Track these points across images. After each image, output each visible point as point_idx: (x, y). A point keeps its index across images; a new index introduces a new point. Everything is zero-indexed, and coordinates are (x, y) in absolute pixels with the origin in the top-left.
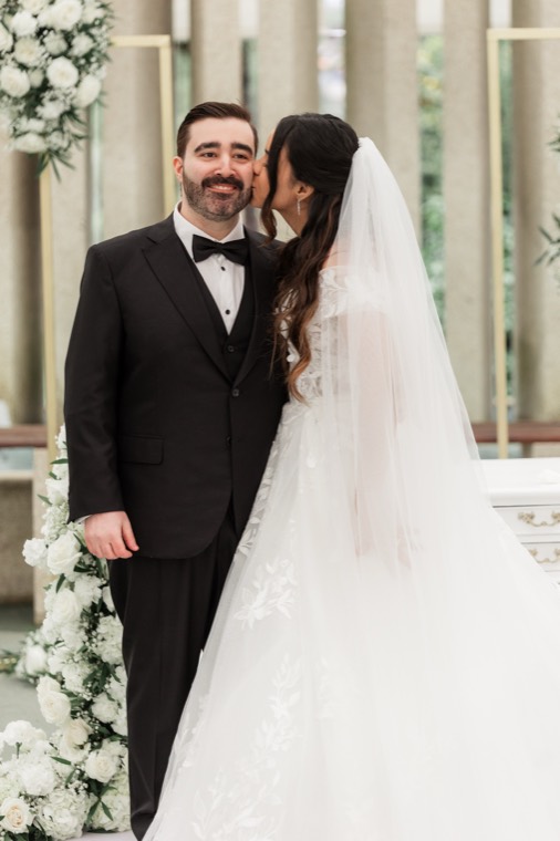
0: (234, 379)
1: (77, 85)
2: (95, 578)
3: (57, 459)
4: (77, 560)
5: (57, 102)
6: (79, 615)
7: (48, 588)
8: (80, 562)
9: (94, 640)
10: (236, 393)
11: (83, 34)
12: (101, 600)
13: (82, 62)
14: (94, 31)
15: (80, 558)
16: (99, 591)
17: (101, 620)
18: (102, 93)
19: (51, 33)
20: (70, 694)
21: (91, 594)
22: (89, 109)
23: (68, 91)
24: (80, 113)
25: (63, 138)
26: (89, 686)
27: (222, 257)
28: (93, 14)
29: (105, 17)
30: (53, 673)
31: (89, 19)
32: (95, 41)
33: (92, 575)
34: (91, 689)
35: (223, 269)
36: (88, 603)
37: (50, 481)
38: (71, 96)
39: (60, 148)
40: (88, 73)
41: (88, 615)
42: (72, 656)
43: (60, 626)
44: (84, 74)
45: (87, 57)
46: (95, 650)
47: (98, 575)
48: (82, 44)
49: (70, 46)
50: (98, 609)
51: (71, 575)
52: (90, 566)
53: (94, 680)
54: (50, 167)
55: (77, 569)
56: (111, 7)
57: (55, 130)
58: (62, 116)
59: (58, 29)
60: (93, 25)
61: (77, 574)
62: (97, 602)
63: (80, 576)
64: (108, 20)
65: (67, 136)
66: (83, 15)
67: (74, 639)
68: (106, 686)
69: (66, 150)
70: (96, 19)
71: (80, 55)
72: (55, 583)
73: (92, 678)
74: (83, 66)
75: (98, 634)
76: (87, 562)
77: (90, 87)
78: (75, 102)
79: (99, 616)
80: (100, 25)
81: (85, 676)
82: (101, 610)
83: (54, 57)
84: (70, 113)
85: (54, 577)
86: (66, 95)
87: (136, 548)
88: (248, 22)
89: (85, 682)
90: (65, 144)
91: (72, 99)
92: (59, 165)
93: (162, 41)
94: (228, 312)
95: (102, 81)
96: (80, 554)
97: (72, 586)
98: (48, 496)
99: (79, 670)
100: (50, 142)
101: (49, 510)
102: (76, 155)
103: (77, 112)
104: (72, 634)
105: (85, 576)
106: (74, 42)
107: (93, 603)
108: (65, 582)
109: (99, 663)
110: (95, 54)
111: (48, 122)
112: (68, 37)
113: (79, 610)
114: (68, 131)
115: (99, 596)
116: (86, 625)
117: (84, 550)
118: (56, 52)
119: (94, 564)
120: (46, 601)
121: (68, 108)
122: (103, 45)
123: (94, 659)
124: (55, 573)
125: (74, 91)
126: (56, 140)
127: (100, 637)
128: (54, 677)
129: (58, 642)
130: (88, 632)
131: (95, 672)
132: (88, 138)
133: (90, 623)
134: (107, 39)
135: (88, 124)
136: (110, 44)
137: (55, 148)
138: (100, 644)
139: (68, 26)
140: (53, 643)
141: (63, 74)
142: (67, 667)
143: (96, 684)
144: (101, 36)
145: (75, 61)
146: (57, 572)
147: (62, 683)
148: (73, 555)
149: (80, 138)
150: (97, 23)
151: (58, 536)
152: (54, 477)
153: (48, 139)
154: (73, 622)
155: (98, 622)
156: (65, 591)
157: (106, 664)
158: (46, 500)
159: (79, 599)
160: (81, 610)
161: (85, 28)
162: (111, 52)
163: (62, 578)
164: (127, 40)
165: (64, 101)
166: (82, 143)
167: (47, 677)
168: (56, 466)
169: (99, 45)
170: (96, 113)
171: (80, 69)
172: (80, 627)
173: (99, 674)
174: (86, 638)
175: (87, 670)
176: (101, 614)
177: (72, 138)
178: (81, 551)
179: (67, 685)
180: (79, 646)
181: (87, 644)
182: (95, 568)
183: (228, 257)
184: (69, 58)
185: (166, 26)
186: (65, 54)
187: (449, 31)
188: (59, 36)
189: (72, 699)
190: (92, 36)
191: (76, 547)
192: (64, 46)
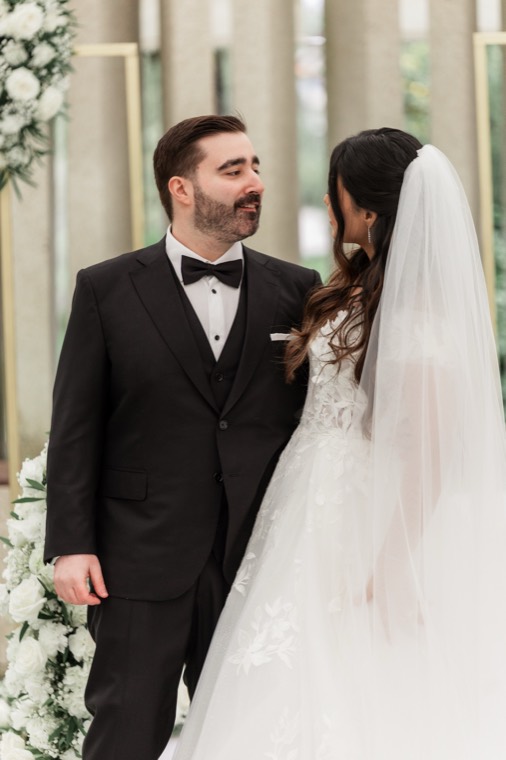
0: (221, 410)
1: (38, 97)
2: (60, 625)
3: (19, 497)
4: (41, 607)
5: (17, 115)
6: (44, 666)
7: (10, 636)
8: (44, 609)
9: (60, 692)
10: (224, 425)
11: (45, 42)
12: (67, 649)
13: (44, 72)
14: (56, 40)
15: (45, 604)
16: (65, 639)
17: (68, 671)
18: (66, 105)
19: (11, 42)
20: (35, 751)
21: (57, 642)
22: (51, 122)
23: (29, 104)
24: (43, 128)
25: (24, 154)
26: (56, 742)
27: (213, 280)
28: (54, 22)
29: (68, 24)
30: (17, 728)
31: (51, 28)
32: (57, 51)
33: (57, 622)
34: (57, 746)
35: (214, 292)
36: (53, 653)
37: (12, 522)
38: (32, 109)
39: (20, 166)
40: (50, 85)
41: (53, 665)
42: (37, 710)
43: (24, 677)
44: (45, 85)
45: (49, 66)
46: (61, 703)
47: (63, 623)
48: (43, 54)
49: (30, 57)
50: (64, 659)
51: (34, 622)
52: (55, 612)
53: (61, 735)
54: (9, 186)
55: (41, 616)
56: (74, 14)
57: (15, 145)
58: (22, 130)
59: (18, 38)
60: (54, 34)
61: (42, 621)
62: (63, 652)
63: (45, 624)
64: (70, 28)
65: (28, 151)
66: (44, 23)
67: (39, 691)
68: (74, 742)
69: (27, 166)
70: (58, 28)
71: (42, 65)
72: (18, 632)
73: (58, 733)
74: (45, 77)
75: (64, 686)
76: (52, 608)
77: (52, 100)
78: (36, 115)
79: (65, 667)
80: (63, 33)
81: (51, 732)
82: (68, 660)
83: (14, 68)
84: (31, 127)
85: (17, 625)
86: (27, 108)
87: (104, 594)
88: (221, 28)
89: (51, 738)
90: (26, 160)
91: (33, 112)
92: (20, 183)
93: (128, 50)
94: (217, 338)
95: (66, 93)
96: (44, 600)
97: (36, 634)
98: (9, 538)
99: (44, 724)
100: (9, 158)
101: (11, 552)
102: (38, 172)
103: (39, 126)
104: (38, 686)
105: (50, 624)
106: (36, 51)
107: (59, 653)
108: (29, 630)
109: (65, 717)
110: (58, 64)
111: (7, 137)
112: (28, 46)
113: (43, 660)
114: (29, 147)
115: (66, 645)
116: (51, 676)
117: (49, 595)
118: (16, 62)
119: (59, 611)
120: (9, 650)
121: (28, 122)
122: (66, 54)
123: (60, 713)
124: (17, 620)
125: (35, 104)
126: (17, 156)
127: (66, 689)
128: (19, 733)
129: (22, 695)
130: (54, 683)
131: (61, 727)
132: (51, 153)
133: (56, 674)
134: (70, 48)
135: (51, 139)
136: (73, 54)
137: (15, 165)
138: (66, 696)
139: (29, 34)
140: (16, 696)
141: (23, 86)
142: (32, 721)
143: (63, 739)
144: (63, 44)
145: (37, 71)
146: (20, 619)
147: (27, 739)
148: (37, 601)
149: (42, 153)
150: (59, 31)
151: (21, 580)
152: (16, 516)
153: (9, 154)
154: (38, 674)
155: (64, 673)
156: (29, 639)
157: (73, 719)
158: (7, 542)
159: (44, 647)
160: (46, 660)
161: (46, 37)
162: (74, 62)
163: (26, 625)
164: (92, 48)
165: (25, 115)
166: (44, 159)
167: (10, 733)
168: (18, 505)
169: (61, 54)
170: (61, 127)
171: (42, 80)
172: (46, 679)
173: (66, 729)
174: (51, 690)
175: (52, 724)
176: (68, 664)
177: (34, 154)
178: (45, 596)
179: (32, 742)
180: (44, 699)
181: (53, 696)
182: (60, 614)
183: (221, 280)
184: (30, 68)
185: (133, 33)
186: (25, 65)
187: (435, 35)
188: (19, 46)
189: (38, 756)
190: (53, 45)
191: (40, 592)
192: (24, 56)
